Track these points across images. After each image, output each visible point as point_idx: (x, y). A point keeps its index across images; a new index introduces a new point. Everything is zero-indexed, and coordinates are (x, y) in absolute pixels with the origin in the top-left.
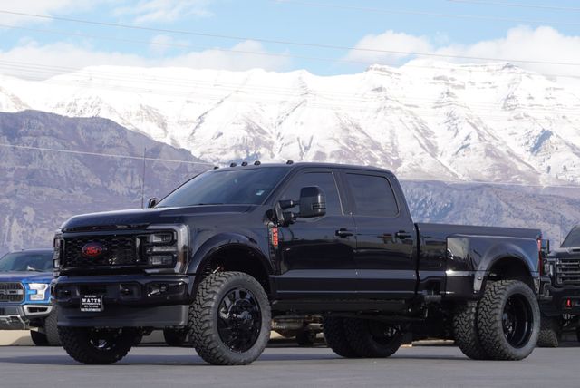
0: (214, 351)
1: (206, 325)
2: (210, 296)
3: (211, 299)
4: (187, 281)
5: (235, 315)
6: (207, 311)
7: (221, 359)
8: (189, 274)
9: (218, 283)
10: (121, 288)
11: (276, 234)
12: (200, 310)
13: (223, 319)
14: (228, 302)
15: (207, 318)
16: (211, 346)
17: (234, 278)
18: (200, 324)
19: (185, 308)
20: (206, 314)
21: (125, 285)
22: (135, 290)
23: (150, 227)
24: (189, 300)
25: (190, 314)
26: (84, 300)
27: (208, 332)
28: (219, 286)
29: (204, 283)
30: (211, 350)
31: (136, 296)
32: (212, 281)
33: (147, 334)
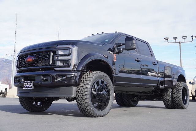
0: (89, 111)
1: (85, 97)
2: (88, 82)
3: (88, 84)
4: (76, 74)
5: (99, 92)
6: (86, 90)
7: (92, 114)
8: (77, 71)
9: (92, 76)
10: (42, 77)
11: (115, 57)
12: (82, 89)
13: (94, 94)
14: (96, 86)
15: (86, 93)
16: (88, 108)
17: (99, 74)
18: (82, 96)
19: (74, 88)
20: (86, 92)
21: (44, 76)
22: (49, 78)
23: (58, 47)
24: (77, 84)
25: (77, 91)
26: (25, 84)
27: (86, 101)
28: (92, 77)
29: (84, 76)
30: (88, 110)
31: (50, 81)
32: (88, 75)
33: (57, 100)
